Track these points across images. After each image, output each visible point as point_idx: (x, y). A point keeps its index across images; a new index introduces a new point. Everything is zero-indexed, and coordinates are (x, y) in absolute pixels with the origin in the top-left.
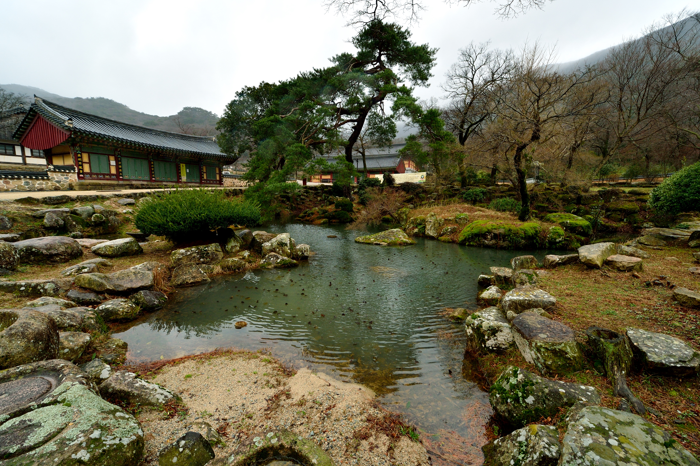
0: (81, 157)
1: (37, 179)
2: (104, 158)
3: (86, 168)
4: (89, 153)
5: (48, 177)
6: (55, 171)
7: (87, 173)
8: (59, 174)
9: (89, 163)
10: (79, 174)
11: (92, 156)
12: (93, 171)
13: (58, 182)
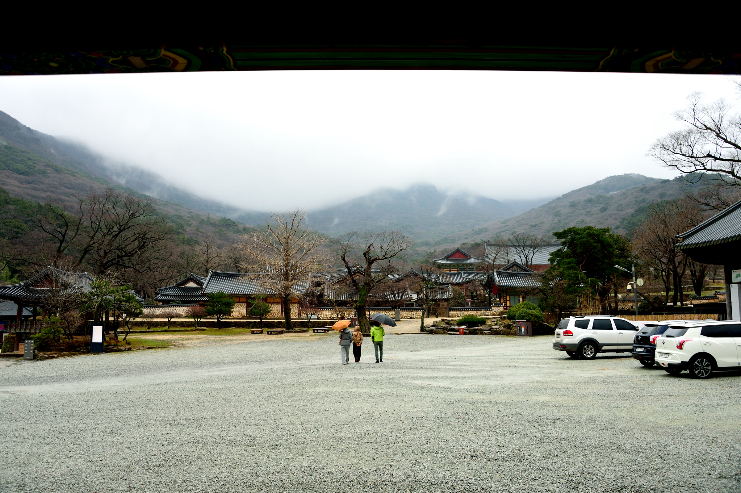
0: (506, 298)
1: (487, 310)
2: (517, 297)
3: (508, 304)
4: (510, 296)
5: (491, 309)
6: (494, 306)
7: (508, 306)
8: (496, 308)
9: (510, 301)
10: (504, 307)
11: (511, 297)
12: (511, 305)
13: (495, 311)
